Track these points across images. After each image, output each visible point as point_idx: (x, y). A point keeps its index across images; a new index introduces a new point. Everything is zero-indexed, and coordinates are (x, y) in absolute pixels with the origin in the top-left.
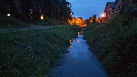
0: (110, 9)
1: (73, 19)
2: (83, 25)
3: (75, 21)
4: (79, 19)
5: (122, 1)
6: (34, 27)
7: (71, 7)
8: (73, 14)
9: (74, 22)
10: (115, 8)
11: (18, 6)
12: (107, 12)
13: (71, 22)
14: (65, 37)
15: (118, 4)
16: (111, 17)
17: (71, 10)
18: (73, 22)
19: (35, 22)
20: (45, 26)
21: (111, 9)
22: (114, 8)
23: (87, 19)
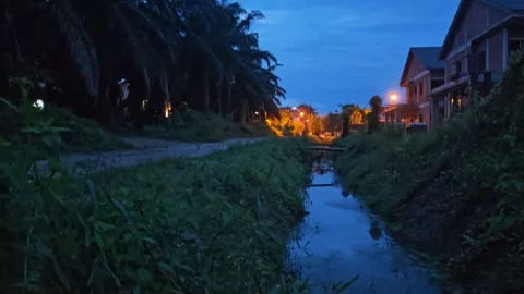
0: (422, 75)
1: (282, 113)
2: (322, 136)
3: (288, 119)
4: (302, 114)
5: (469, 44)
6: (146, 147)
7: (273, 67)
8: (281, 93)
9: (286, 126)
10: (441, 71)
11: (87, 70)
12: (412, 83)
13: (273, 125)
14: (285, 186)
15: (452, 54)
16: (427, 104)
17: (275, 78)
18: (283, 125)
19: (147, 128)
20: (187, 141)
21: (427, 72)
22: (437, 71)
23: (334, 113)
